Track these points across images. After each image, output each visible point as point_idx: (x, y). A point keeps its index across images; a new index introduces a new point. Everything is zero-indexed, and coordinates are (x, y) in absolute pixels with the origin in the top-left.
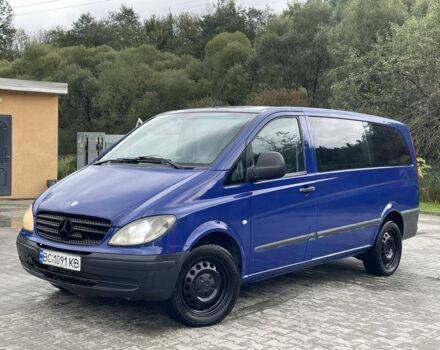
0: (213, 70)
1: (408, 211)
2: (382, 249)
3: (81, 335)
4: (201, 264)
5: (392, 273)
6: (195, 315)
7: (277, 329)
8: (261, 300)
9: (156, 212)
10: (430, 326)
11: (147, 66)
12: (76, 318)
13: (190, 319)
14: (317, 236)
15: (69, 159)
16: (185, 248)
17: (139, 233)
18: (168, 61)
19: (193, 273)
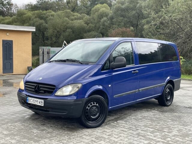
0: (94, 20)
1: (176, 80)
2: (166, 95)
3: (44, 132)
4: (92, 103)
5: (170, 105)
6: (90, 123)
7: (123, 129)
8: (117, 117)
9: (74, 82)
10: (186, 127)
11: (67, 19)
12: (42, 124)
13: (88, 125)
14: (139, 90)
15: (36, 58)
16: (86, 97)
17: (67, 91)
18: (76, 17)
19: (89, 106)
